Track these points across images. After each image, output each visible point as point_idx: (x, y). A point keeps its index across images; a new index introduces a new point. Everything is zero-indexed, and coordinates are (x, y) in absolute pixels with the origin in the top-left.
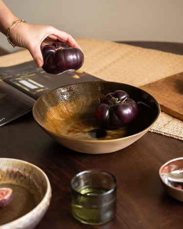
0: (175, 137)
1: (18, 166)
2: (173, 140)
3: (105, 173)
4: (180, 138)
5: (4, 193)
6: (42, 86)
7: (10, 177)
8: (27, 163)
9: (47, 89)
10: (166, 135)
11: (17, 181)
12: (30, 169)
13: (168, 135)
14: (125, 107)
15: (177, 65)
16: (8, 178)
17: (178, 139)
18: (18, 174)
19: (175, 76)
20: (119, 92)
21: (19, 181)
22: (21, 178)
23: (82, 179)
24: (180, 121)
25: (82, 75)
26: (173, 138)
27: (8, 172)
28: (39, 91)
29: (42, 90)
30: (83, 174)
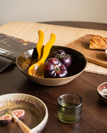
0: (93, 72)
1: (21, 97)
2: (92, 74)
3: (75, 96)
4: (96, 73)
5: (20, 113)
6: (8, 51)
7: (16, 104)
8: (27, 95)
9: (12, 52)
10: (88, 72)
11: (21, 106)
12: (29, 98)
13: (89, 72)
14: (66, 59)
15: (76, 34)
16: (15, 105)
17: (95, 73)
18: (21, 101)
19: (79, 39)
20: (60, 51)
21: (22, 105)
22: (23, 104)
23: (62, 99)
24: (92, 64)
25: (28, 43)
26: (92, 73)
27: (15, 101)
28: (8, 54)
29: (10, 53)
30: (63, 96)
